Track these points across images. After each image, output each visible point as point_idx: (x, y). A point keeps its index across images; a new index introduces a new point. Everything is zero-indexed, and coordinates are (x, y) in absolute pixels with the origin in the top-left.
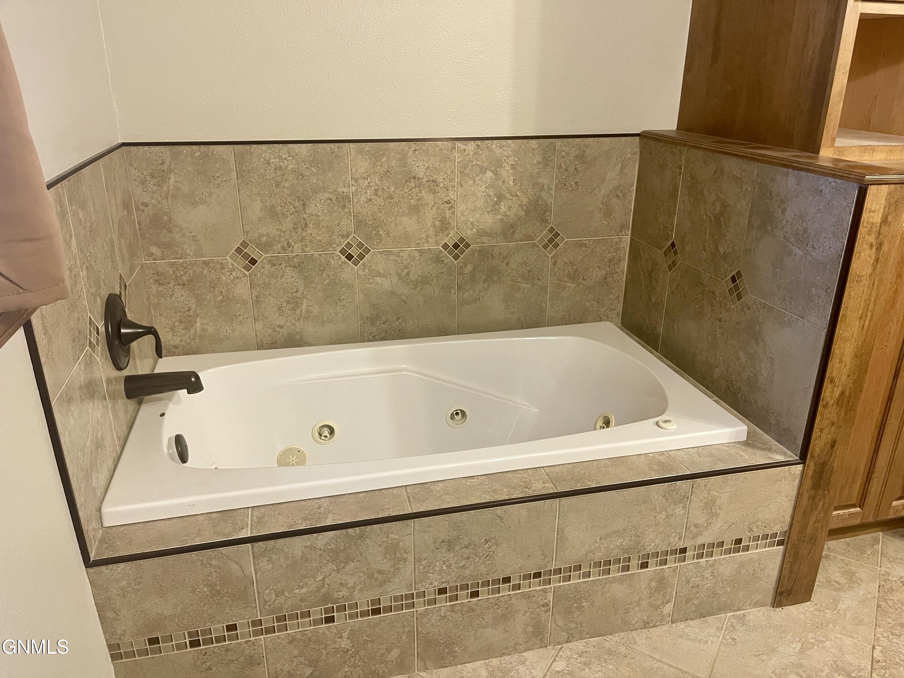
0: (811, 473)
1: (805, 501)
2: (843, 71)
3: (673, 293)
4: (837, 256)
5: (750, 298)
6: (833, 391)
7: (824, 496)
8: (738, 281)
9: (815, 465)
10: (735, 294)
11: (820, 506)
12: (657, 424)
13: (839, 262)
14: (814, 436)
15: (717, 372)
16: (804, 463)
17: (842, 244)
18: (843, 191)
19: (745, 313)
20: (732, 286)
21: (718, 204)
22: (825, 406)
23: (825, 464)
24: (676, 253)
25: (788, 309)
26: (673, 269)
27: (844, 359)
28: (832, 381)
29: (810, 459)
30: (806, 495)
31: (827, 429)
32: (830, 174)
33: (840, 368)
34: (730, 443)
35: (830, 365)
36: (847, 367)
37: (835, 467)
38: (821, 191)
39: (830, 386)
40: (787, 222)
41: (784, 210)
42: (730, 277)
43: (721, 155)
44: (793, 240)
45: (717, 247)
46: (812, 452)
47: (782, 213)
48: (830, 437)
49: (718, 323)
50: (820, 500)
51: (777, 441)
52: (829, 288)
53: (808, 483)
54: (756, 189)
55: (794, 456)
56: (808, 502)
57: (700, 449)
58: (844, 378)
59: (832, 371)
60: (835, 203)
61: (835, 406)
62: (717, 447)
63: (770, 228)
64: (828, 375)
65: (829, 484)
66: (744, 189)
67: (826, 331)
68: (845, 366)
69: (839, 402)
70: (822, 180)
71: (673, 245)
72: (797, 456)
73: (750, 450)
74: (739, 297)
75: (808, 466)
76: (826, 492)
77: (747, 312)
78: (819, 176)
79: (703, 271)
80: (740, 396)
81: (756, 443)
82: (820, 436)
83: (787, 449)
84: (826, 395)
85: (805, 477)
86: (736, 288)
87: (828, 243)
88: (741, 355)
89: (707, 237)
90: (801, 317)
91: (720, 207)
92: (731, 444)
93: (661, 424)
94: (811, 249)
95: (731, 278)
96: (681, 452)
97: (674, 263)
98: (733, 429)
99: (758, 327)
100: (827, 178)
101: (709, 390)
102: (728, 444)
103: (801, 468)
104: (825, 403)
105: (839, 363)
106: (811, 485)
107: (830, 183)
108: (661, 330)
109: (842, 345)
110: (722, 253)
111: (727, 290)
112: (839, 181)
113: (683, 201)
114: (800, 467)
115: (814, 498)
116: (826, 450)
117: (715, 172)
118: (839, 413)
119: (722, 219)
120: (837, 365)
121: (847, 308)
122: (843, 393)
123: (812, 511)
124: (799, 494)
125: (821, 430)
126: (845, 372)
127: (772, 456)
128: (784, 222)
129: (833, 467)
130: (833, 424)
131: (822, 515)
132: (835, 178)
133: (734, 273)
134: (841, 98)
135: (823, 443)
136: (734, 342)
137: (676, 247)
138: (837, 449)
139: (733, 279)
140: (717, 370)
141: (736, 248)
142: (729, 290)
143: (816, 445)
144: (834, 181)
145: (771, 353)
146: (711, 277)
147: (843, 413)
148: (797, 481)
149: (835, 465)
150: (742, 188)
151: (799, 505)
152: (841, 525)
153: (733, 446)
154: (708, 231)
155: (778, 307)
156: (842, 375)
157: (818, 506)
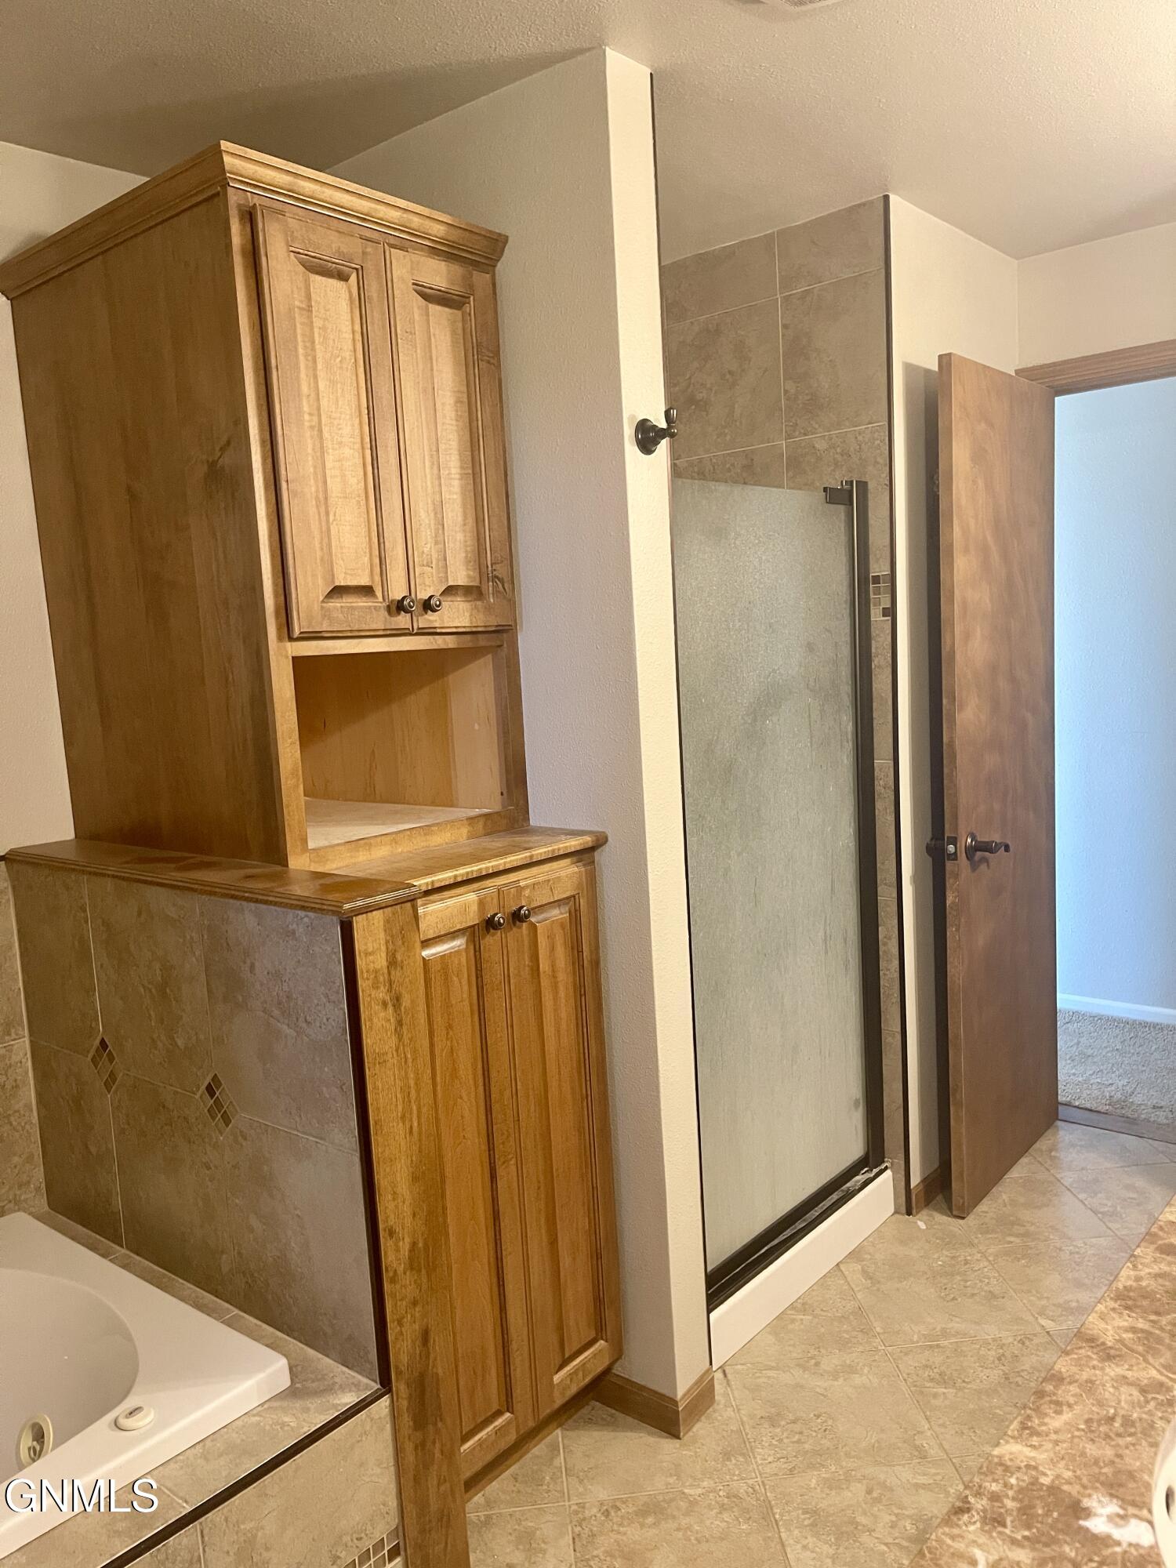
0: (405, 1403)
1: (410, 1458)
2: (289, 741)
3: (123, 1131)
4: (341, 1030)
5: (242, 1119)
6: (398, 1250)
7: (438, 1431)
8: (217, 1093)
9: (408, 1385)
10: (219, 1116)
11: (438, 1454)
12: (116, 1424)
13: (346, 1041)
14: (391, 1338)
15: (226, 1263)
16: (390, 1391)
17: (342, 1012)
18: (322, 930)
19: (242, 1145)
20: (212, 1102)
21: (157, 966)
22: (393, 1281)
23: (422, 1376)
24: (111, 1058)
25: (299, 1128)
26: (114, 1087)
27: (399, 1190)
28: (391, 1233)
29: (397, 1381)
30: (409, 1447)
31: (409, 1316)
32: (297, 905)
33: (397, 1207)
34: (262, 1405)
35: (380, 1209)
36: (407, 1203)
37: (441, 1373)
38: (294, 932)
39: (390, 1243)
40: (262, 985)
41: (252, 967)
42: (203, 1087)
43: (141, 885)
44: (276, 1012)
45: (173, 1039)
46: (397, 1367)
47: (251, 972)
48: (416, 1326)
49: (207, 1172)
50: (434, 1443)
51: (343, 1365)
52: (344, 1084)
53: (406, 1421)
54: (206, 937)
55: (373, 1384)
56: (417, 1454)
57: (208, 1443)
58: (408, 1221)
59: (387, 1218)
60: (317, 949)
61: (408, 1273)
62: (239, 1423)
63: (240, 999)
64: (381, 1226)
65: (439, 1407)
66: (188, 937)
67: (358, 1154)
68: (404, 1202)
69: (413, 1265)
70: (291, 913)
71: (103, 1043)
72: (376, 1382)
73: (298, 1404)
74: (227, 1120)
75: (397, 1394)
76: (440, 1424)
77: (244, 1144)
78: (285, 910)
79: (161, 1084)
80: (270, 1297)
81: (309, 1384)
82: (401, 1333)
83: (360, 1374)
84: (390, 1259)
85: (398, 1413)
86: (218, 1103)
87: (324, 1013)
88: (254, 1221)
89: (153, 1024)
90: (321, 1139)
91: (161, 970)
92: (266, 1406)
93: (123, 1422)
94: (304, 1025)
95: (207, 1088)
96: (172, 1465)
97: (112, 1076)
98: (261, 1376)
99: (265, 1168)
100: (297, 912)
101: (221, 1299)
102: (260, 1409)
103: (388, 1403)
104: (391, 1274)
105: (394, 1199)
106: (411, 1423)
107: (302, 919)
108: (118, 1203)
109: (388, 1170)
110: (182, 1048)
111: (206, 1111)
112: (311, 914)
113: (102, 966)
114: (385, 1401)
115: (423, 1444)
116: (418, 1352)
117: (140, 914)
118: (419, 1282)
119: (168, 990)
120: (391, 1206)
121: (378, 1109)
122: (414, 1244)
123: (426, 1467)
124: (398, 1452)
125: (400, 1323)
126: (407, 1210)
127: (337, 1401)
128: (258, 986)
129: (437, 1374)
130: (415, 1303)
131: (445, 1468)
132: (305, 910)
133: (208, 1080)
134: (298, 780)
135: (410, 1341)
136: (237, 1201)
137: (110, 1048)
138: (434, 1343)
139: (210, 1090)
140: (224, 1256)
141: (202, 1037)
142: (208, 1110)
143: (399, 1349)
144: (307, 916)
145: (295, 1209)
146: (176, 1093)
147: (424, 1279)
148: (388, 1427)
149: (440, 1371)
150: (185, 937)
151: (403, 1469)
152: (489, 1457)
153: (269, 1408)
154: (152, 1013)
155: (286, 1127)
156: (404, 1219)
157: (434, 1454)
